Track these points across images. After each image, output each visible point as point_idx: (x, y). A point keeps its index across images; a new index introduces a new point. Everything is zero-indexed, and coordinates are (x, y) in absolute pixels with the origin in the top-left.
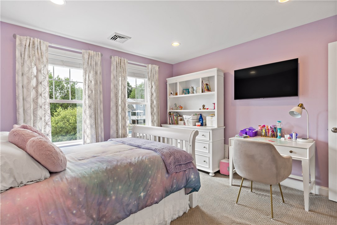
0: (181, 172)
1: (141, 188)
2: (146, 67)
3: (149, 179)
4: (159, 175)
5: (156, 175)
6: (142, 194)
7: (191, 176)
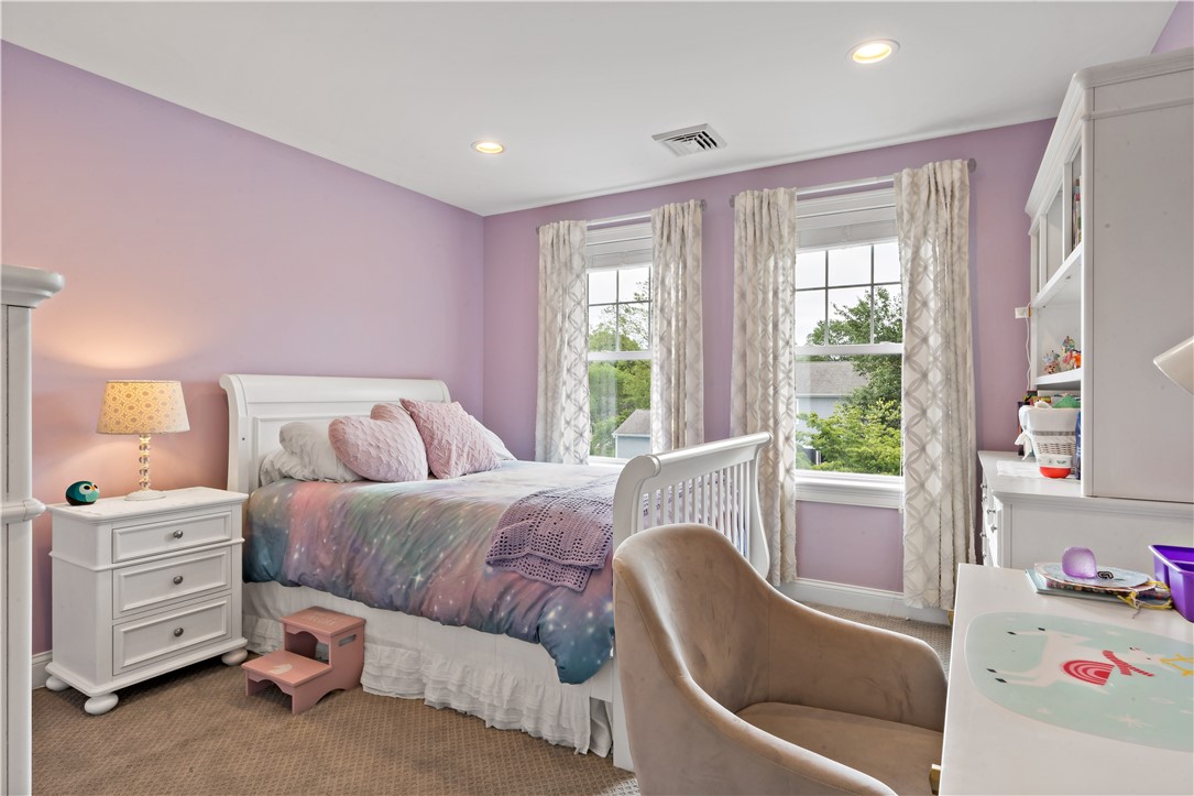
0: (537, 584)
1: (421, 564)
2: (889, 185)
3: (440, 552)
4: (467, 556)
5: (459, 549)
6: (419, 578)
7: (550, 610)
